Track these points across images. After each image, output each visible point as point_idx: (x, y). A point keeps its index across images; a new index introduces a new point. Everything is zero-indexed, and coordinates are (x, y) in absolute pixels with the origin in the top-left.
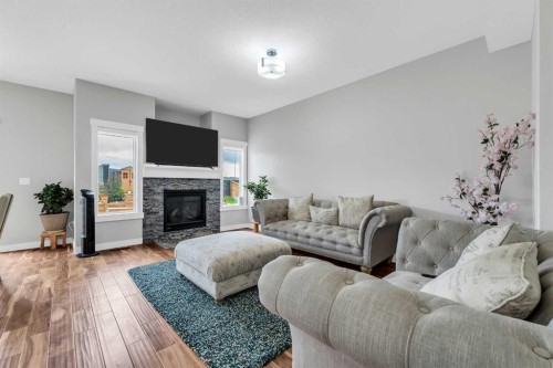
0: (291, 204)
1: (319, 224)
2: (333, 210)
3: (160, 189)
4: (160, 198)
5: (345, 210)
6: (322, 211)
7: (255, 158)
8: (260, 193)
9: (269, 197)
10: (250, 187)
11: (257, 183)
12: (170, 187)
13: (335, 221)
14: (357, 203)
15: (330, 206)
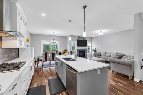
0: (101, 53)
1: (107, 57)
2: (110, 54)
3: (79, 51)
4: (79, 52)
5: (112, 55)
6: (108, 55)
7: (93, 44)
8: (95, 51)
9: (97, 52)
10: (93, 50)
11: (94, 49)
12: (80, 50)
13: (110, 56)
14: (115, 54)
15: (109, 54)
